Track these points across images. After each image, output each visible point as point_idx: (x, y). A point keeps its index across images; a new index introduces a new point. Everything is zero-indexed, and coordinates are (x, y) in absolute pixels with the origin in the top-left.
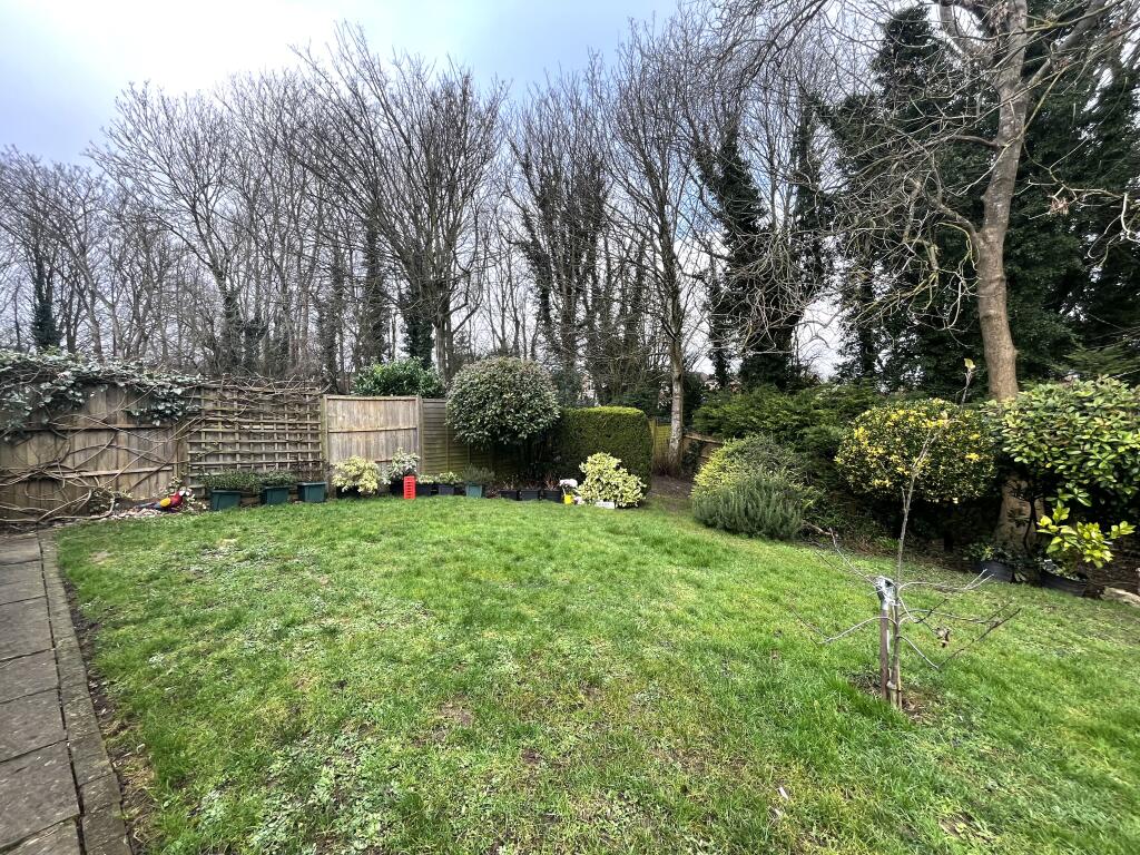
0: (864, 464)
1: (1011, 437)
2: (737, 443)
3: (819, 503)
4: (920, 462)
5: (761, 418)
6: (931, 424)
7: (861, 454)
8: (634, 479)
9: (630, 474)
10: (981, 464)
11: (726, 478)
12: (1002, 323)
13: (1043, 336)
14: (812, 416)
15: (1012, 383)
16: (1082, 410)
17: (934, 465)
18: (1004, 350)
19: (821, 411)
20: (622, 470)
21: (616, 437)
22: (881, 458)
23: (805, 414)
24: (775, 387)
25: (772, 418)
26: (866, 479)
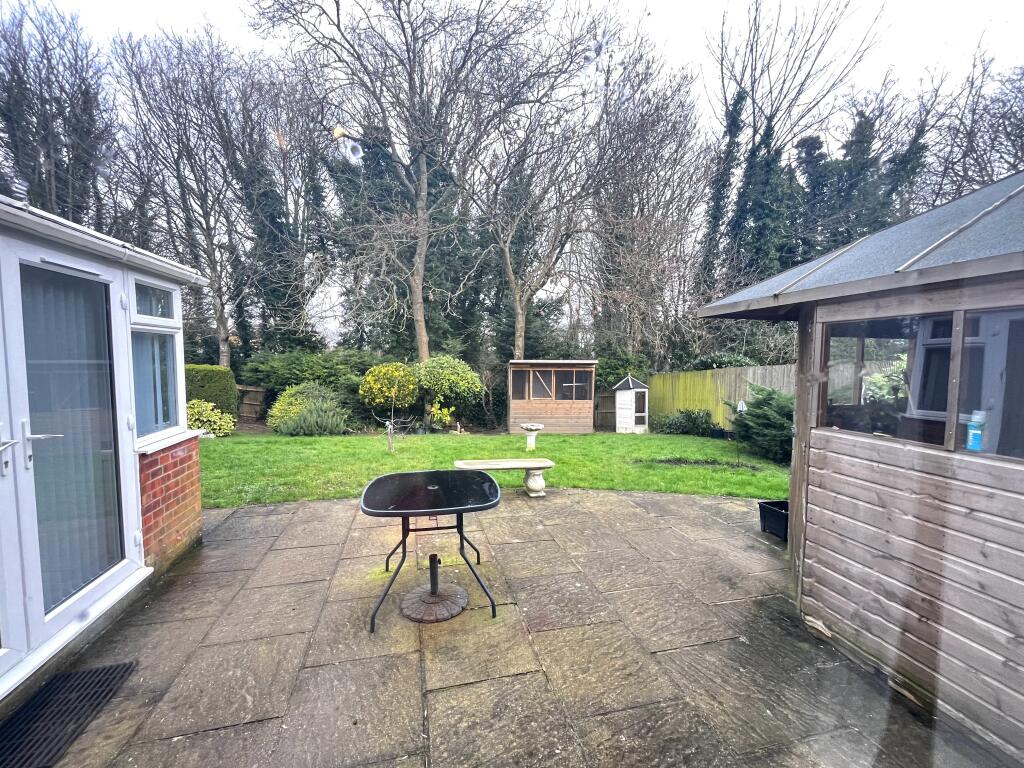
0: (372, 393)
1: (423, 378)
2: (295, 388)
3: (349, 417)
4: (394, 391)
5: (302, 371)
6: (397, 374)
7: (371, 388)
8: (228, 417)
9: (222, 413)
10: (414, 389)
11: (294, 409)
12: (423, 324)
13: (439, 328)
14: (336, 369)
15: (427, 353)
16: (442, 368)
17: (399, 391)
18: (423, 337)
19: (340, 367)
20: (215, 411)
21: (209, 387)
22: (379, 389)
23: (331, 368)
24: (309, 351)
25: (310, 372)
26: (373, 400)
